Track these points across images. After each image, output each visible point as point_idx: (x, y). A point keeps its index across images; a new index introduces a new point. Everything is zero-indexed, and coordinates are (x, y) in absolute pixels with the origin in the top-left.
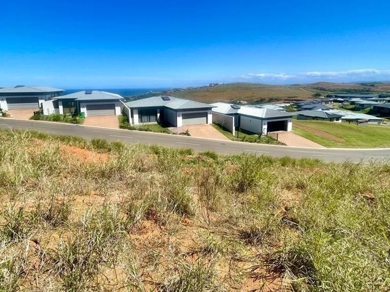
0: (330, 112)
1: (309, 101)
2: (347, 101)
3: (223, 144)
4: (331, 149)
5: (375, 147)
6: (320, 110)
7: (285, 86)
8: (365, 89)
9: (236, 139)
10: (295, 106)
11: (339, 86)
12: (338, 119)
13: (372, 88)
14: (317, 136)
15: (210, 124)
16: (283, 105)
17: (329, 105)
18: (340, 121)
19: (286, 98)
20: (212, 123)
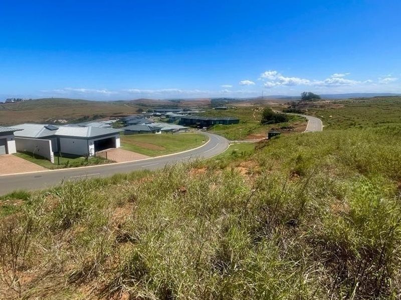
0: (152, 125)
1: (133, 116)
2: (164, 115)
3: (38, 176)
4: (155, 157)
5: (185, 150)
6: (144, 124)
7: (110, 103)
8: (175, 105)
9: (57, 166)
10: (122, 122)
11: (156, 102)
12: (158, 132)
13: (179, 104)
14: (144, 148)
15: (13, 154)
16: (109, 122)
17: (151, 119)
18: (160, 132)
19: (112, 115)
20: (16, 152)
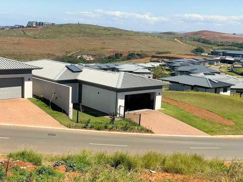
0: (216, 78)
1: (186, 59)
2: (239, 61)
3: (52, 134)
4: (214, 136)
6: (202, 74)
7: (153, 35)
9: (75, 124)
10: (167, 68)
11: (228, 38)
12: (225, 90)
14: (197, 117)
15: (29, 99)
16: (149, 65)
17: (215, 67)
18: (228, 93)
19: (154, 54)
20: (31, 97)
